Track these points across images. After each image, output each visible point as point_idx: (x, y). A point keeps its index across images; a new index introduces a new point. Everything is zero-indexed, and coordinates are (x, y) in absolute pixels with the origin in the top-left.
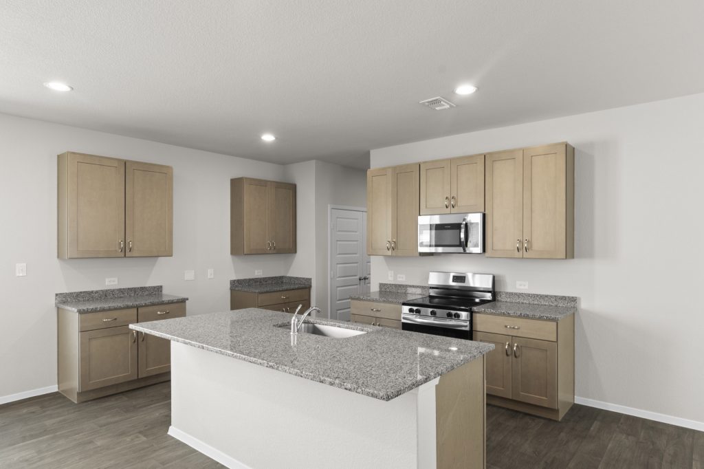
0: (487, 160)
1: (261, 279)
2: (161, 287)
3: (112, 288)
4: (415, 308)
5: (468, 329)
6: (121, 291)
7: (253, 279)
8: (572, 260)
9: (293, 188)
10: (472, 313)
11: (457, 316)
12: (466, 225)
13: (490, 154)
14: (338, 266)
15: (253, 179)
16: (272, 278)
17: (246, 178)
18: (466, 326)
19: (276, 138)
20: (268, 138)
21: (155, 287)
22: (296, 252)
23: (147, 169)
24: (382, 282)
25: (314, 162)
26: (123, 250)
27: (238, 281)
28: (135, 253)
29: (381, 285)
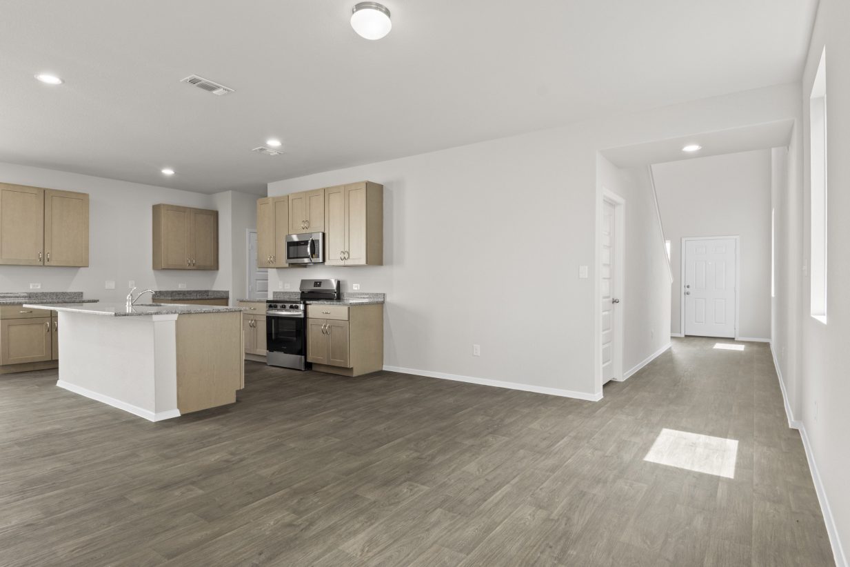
0: (326, 192)
1: (185, 291)
2: (82, 293)
3: (35, 291)
4: (273, 304)
5: (302, 316)
6: (44, 294)
7: (176, 291)
8: (382, 267)
9: (215, 215)
10: (306, 305)
11: (297, 307)
12: (313, 241)
13: (328, 188)
14: (258, 281)
15: (172, 206)
16: (197, 291)
17: (164, 205)
18: (300, 315)
19: (175, 173)
20: (168, 172)
21: (75, 293)
22: (217, 269)
23: (64, 195)
24: (275, 291)
25: (230, 191)
26: (42, 260)
27: (160, 292)
28: (52, 263)
29: (275, 293)
